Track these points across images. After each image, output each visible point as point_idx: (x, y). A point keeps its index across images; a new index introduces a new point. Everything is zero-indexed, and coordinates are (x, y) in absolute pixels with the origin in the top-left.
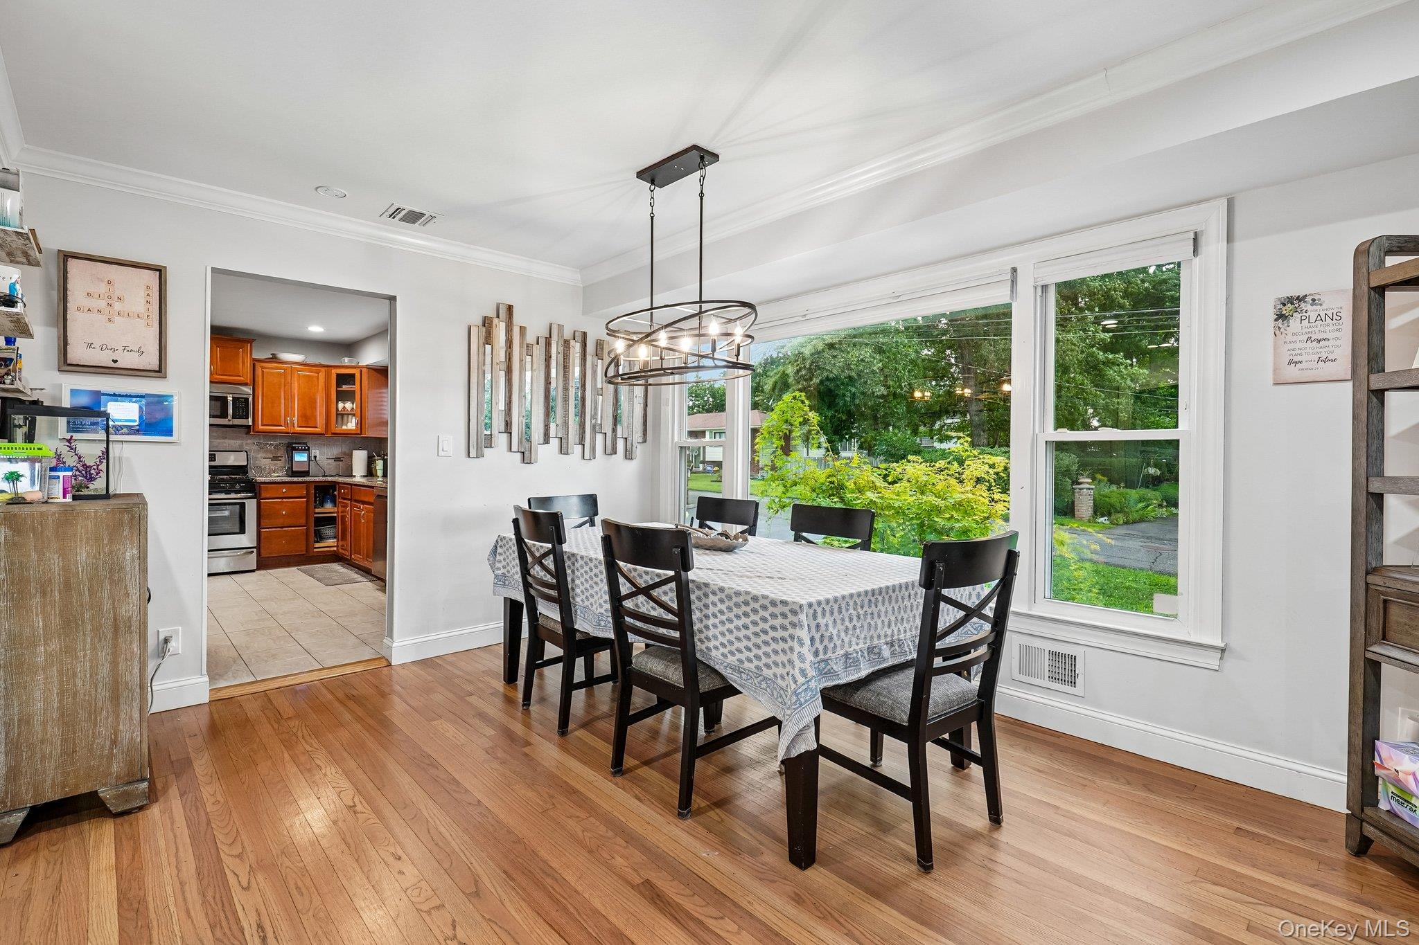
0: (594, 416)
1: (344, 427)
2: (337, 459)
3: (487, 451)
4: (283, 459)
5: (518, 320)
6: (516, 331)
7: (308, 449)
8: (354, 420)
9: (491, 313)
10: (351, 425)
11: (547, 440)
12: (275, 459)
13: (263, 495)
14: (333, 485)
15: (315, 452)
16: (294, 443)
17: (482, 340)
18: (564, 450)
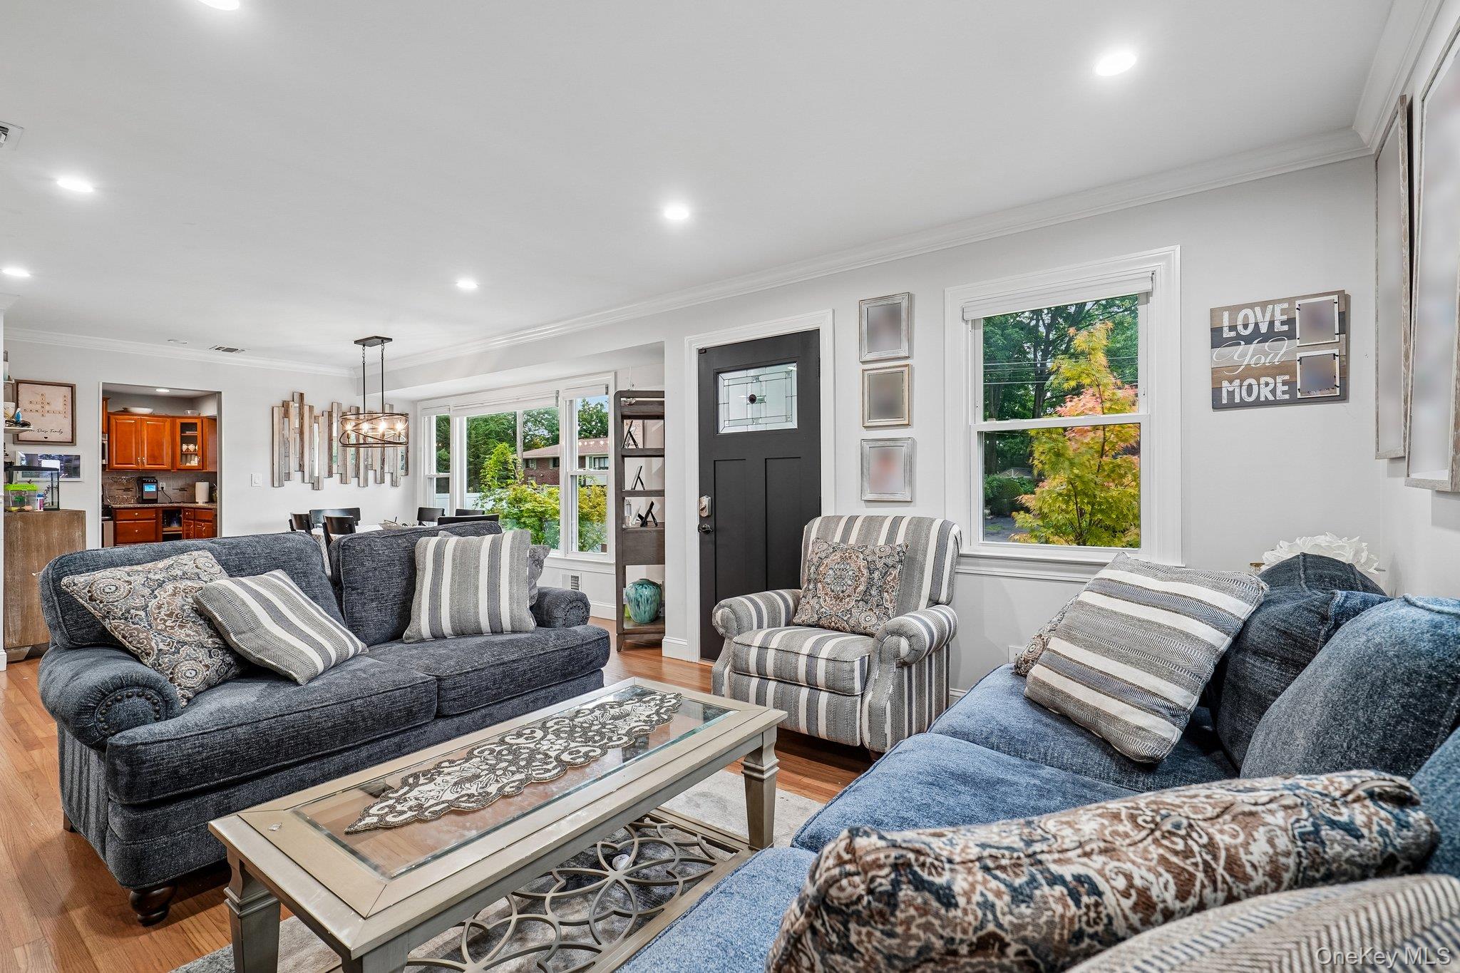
0: (366, 460)
1: (188, 464)
2: (182, 489)
3: (286, 483)
4: (134, 490)
5: (307, 401)
6: (306, 409)
7: (157, 482)
8: (196, 458)
9: (288, 398)
10: (194, 462)
11: (330, 474)
12: (127, 490)
13: (118, 518)
14: (179, 510)
15: (162, 484)
16: (143, 478)
17: (282, 415)
18: (343, 480)
